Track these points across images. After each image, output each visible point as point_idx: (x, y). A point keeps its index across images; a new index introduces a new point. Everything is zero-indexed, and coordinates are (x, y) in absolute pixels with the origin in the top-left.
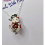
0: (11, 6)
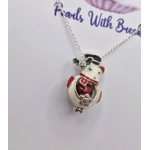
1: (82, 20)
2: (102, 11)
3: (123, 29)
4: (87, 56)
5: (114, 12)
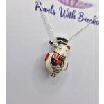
0: (61, 16)
1: (54, 14)
2: (69, 7)
3: (83, 19)
4: (58, 39)
5: (77, 7)
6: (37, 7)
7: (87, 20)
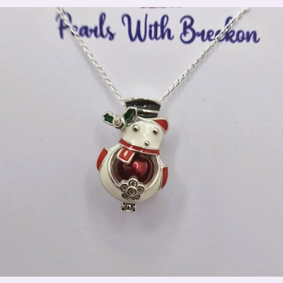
0: (132, 39)
3: (195, 34)
6: (62, 27)
7: (206, 36)
